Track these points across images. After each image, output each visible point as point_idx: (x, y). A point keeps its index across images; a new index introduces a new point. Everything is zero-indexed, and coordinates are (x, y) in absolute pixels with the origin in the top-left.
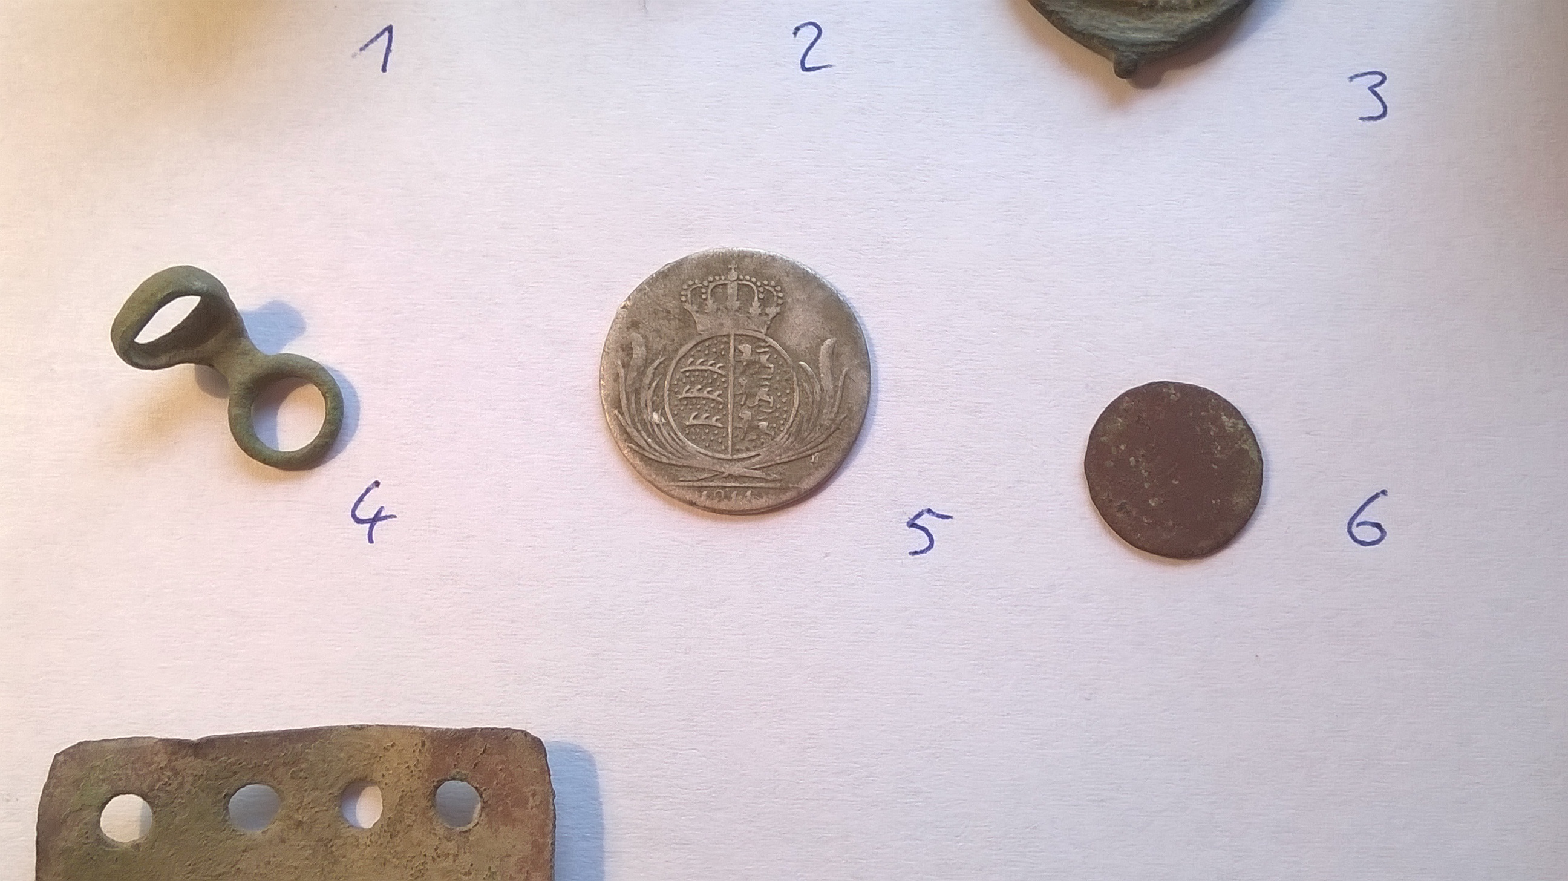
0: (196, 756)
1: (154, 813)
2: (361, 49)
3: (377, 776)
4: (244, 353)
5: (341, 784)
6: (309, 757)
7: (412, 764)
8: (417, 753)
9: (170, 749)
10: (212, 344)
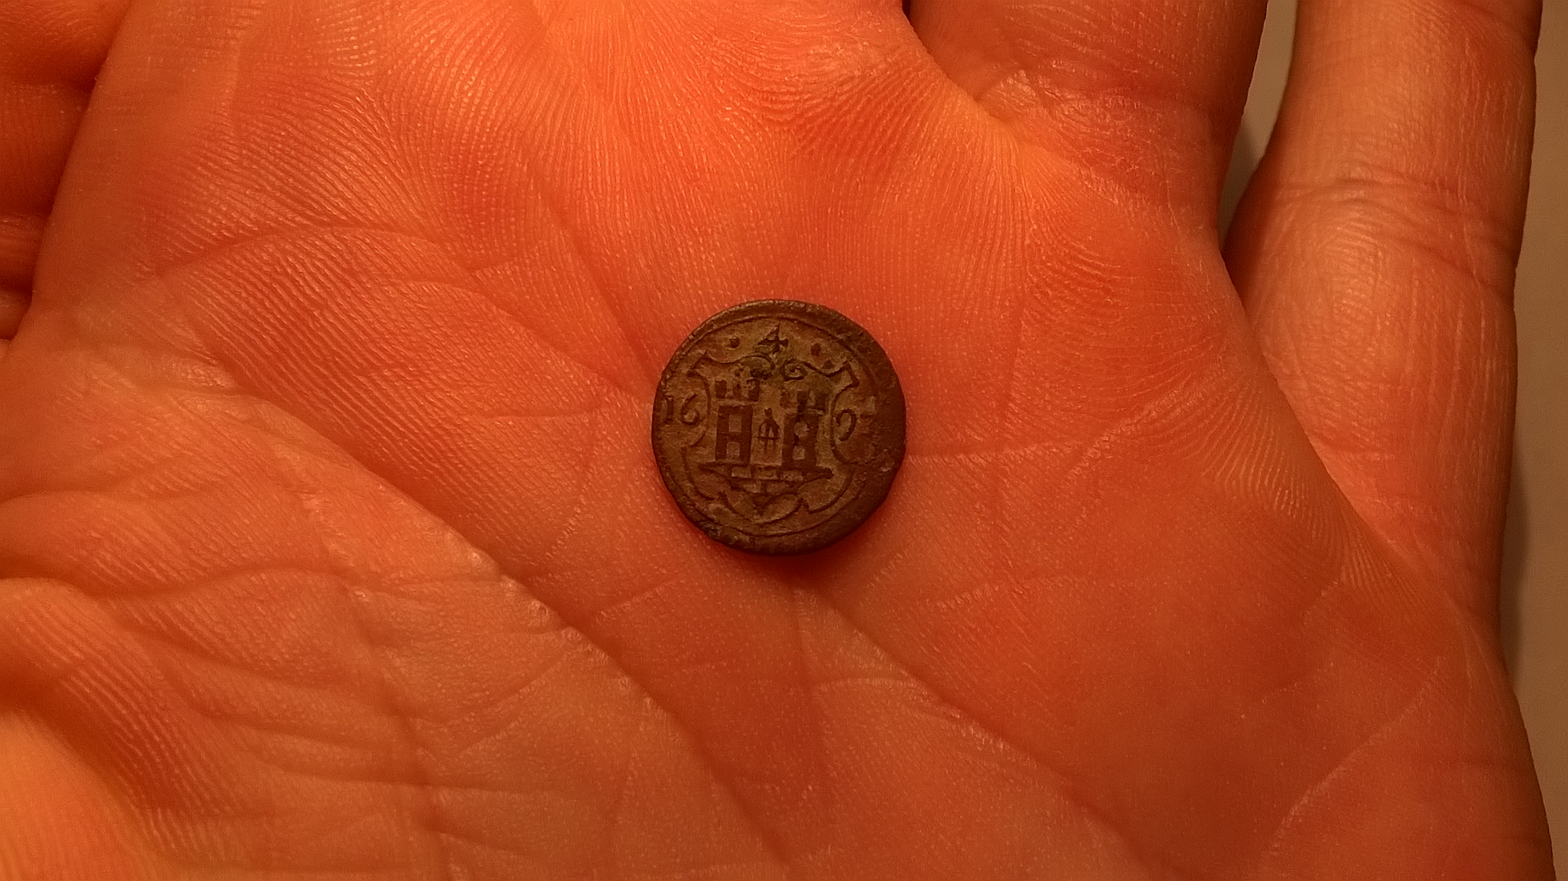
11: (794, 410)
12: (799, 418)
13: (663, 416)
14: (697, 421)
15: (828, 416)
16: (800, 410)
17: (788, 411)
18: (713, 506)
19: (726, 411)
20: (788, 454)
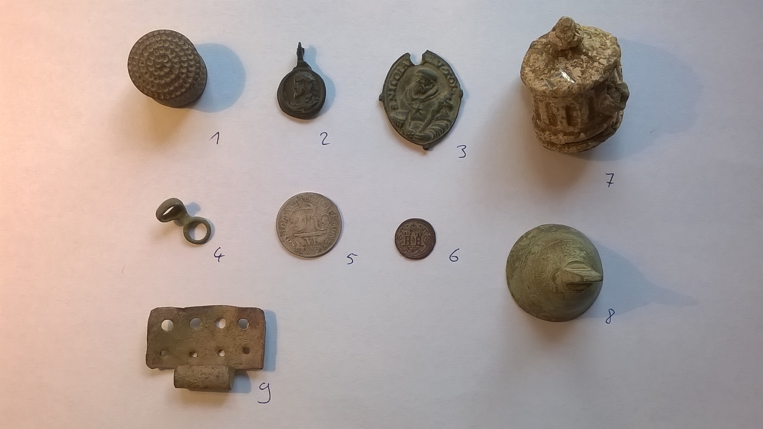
0: (184, 311)
1: (174, 324)
2: (211, 138)
3: (224, 317)
4: (187, 217)
5: (216, 318)
6: (209, 312)
7: (233, 314)
8: (234, 313)
9: (178, 310)
10: (179, 215)
11: (417, 236)
12: (418, 237)
13: (396, 238)
14: (402, 239)
15: (423, 237)
16: (418, 236)
17: (416, 236)
18: (405, 252)
19: (406, 237)
20: (417, 243)
